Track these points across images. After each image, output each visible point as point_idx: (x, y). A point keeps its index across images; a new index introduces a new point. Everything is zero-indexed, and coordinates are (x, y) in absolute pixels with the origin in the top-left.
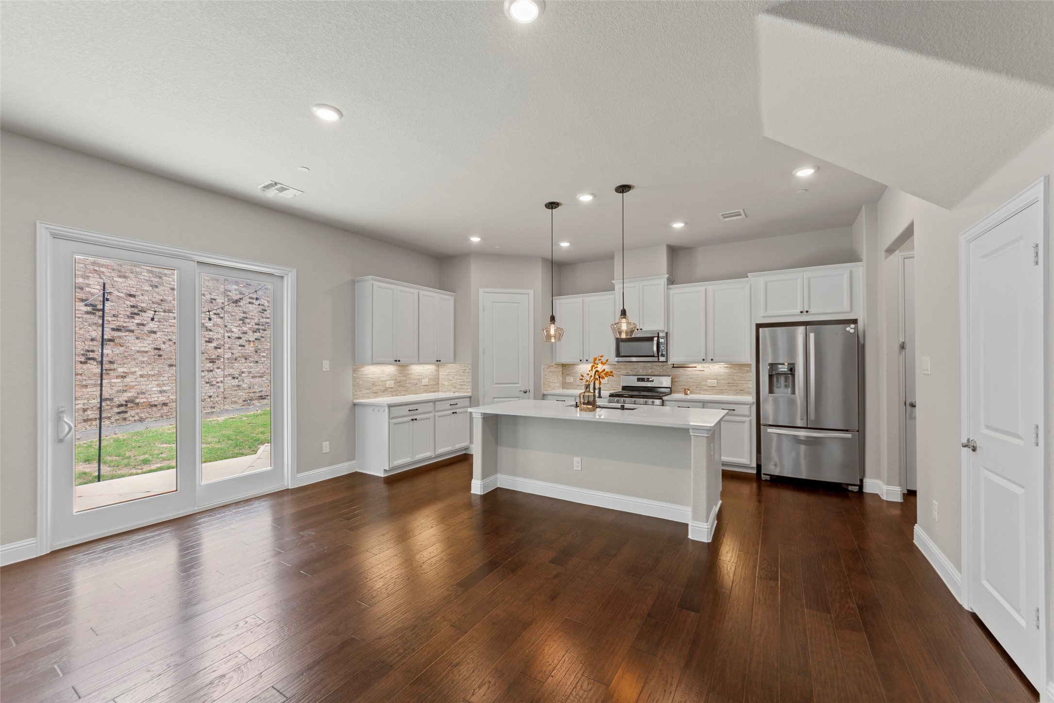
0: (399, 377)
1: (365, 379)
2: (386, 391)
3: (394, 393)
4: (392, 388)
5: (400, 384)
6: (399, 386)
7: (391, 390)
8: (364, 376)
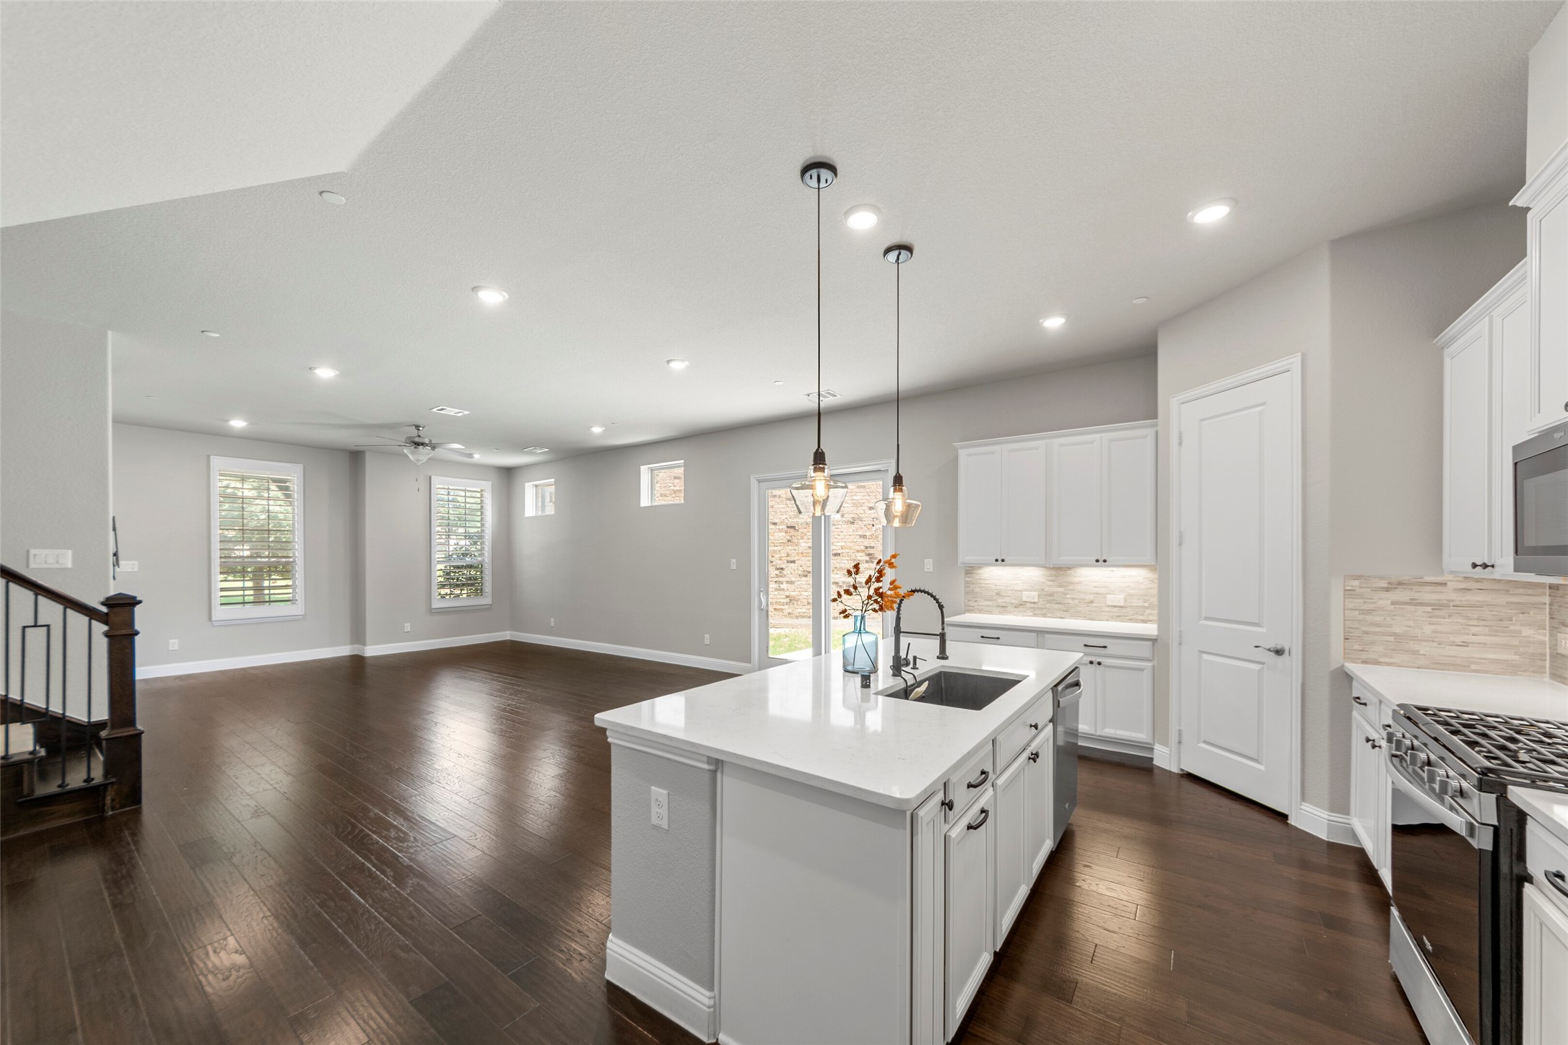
0: (1050, 586)
1: (983, 585)
2: (1021, 605)
3: (1038, 612)
4: (1034, 603)
5: (1052, 598)
6: (1049, 602)
7: (1033, 605)
8: (982, 581)
